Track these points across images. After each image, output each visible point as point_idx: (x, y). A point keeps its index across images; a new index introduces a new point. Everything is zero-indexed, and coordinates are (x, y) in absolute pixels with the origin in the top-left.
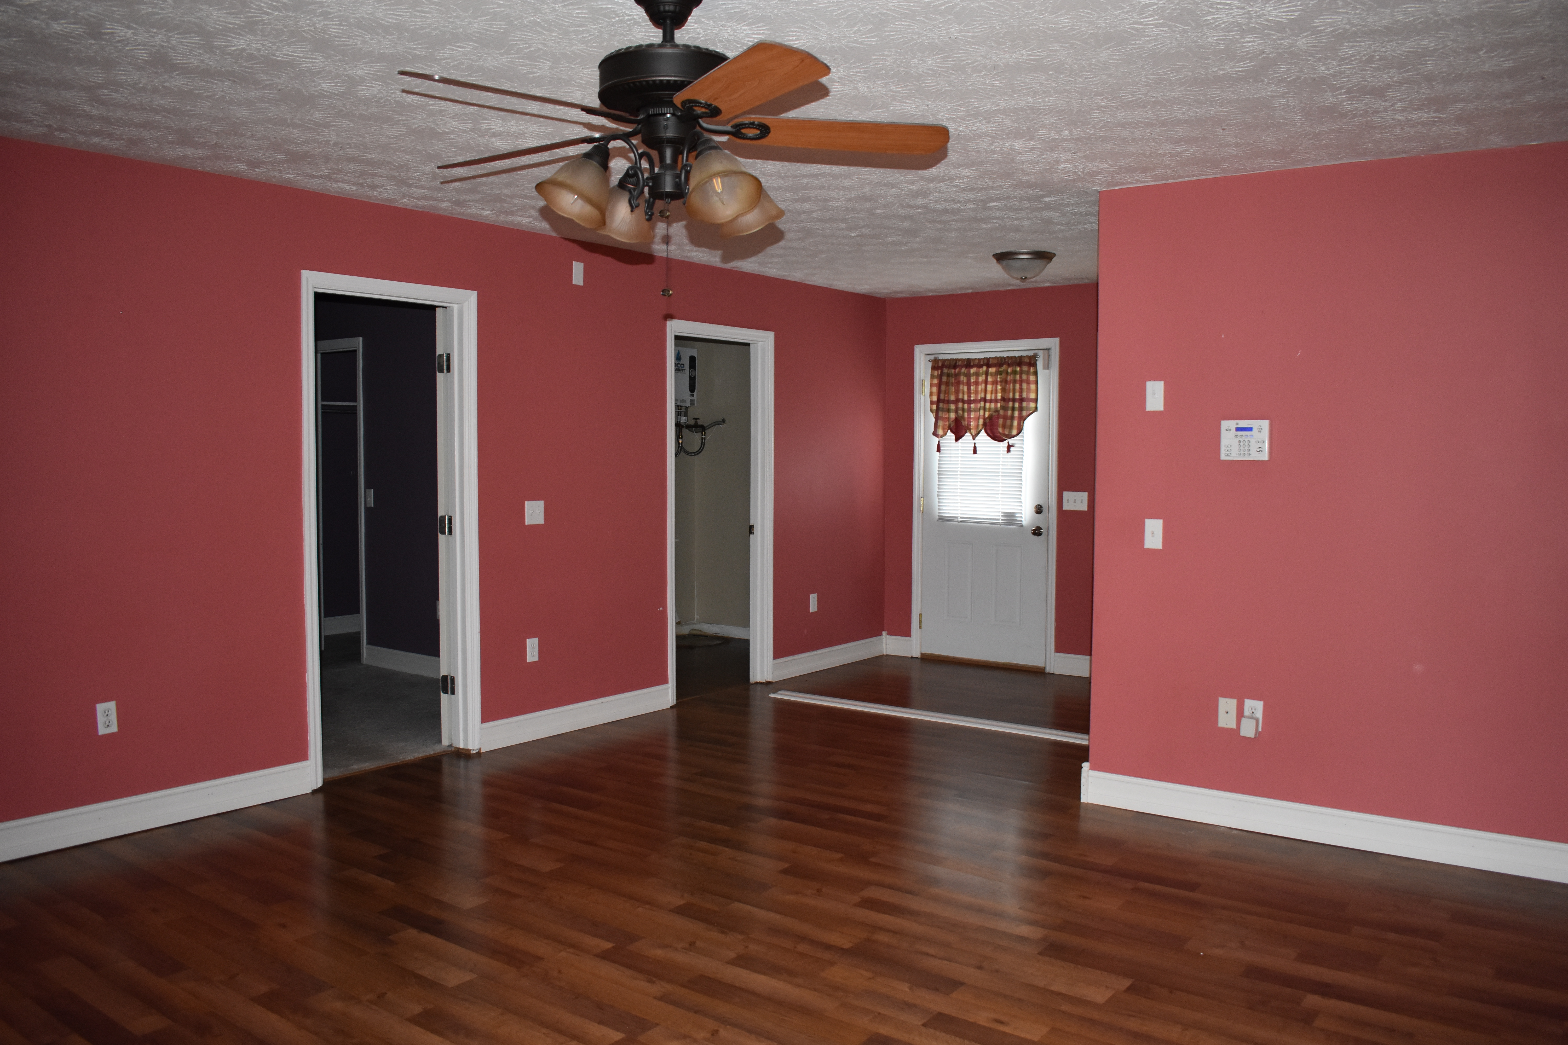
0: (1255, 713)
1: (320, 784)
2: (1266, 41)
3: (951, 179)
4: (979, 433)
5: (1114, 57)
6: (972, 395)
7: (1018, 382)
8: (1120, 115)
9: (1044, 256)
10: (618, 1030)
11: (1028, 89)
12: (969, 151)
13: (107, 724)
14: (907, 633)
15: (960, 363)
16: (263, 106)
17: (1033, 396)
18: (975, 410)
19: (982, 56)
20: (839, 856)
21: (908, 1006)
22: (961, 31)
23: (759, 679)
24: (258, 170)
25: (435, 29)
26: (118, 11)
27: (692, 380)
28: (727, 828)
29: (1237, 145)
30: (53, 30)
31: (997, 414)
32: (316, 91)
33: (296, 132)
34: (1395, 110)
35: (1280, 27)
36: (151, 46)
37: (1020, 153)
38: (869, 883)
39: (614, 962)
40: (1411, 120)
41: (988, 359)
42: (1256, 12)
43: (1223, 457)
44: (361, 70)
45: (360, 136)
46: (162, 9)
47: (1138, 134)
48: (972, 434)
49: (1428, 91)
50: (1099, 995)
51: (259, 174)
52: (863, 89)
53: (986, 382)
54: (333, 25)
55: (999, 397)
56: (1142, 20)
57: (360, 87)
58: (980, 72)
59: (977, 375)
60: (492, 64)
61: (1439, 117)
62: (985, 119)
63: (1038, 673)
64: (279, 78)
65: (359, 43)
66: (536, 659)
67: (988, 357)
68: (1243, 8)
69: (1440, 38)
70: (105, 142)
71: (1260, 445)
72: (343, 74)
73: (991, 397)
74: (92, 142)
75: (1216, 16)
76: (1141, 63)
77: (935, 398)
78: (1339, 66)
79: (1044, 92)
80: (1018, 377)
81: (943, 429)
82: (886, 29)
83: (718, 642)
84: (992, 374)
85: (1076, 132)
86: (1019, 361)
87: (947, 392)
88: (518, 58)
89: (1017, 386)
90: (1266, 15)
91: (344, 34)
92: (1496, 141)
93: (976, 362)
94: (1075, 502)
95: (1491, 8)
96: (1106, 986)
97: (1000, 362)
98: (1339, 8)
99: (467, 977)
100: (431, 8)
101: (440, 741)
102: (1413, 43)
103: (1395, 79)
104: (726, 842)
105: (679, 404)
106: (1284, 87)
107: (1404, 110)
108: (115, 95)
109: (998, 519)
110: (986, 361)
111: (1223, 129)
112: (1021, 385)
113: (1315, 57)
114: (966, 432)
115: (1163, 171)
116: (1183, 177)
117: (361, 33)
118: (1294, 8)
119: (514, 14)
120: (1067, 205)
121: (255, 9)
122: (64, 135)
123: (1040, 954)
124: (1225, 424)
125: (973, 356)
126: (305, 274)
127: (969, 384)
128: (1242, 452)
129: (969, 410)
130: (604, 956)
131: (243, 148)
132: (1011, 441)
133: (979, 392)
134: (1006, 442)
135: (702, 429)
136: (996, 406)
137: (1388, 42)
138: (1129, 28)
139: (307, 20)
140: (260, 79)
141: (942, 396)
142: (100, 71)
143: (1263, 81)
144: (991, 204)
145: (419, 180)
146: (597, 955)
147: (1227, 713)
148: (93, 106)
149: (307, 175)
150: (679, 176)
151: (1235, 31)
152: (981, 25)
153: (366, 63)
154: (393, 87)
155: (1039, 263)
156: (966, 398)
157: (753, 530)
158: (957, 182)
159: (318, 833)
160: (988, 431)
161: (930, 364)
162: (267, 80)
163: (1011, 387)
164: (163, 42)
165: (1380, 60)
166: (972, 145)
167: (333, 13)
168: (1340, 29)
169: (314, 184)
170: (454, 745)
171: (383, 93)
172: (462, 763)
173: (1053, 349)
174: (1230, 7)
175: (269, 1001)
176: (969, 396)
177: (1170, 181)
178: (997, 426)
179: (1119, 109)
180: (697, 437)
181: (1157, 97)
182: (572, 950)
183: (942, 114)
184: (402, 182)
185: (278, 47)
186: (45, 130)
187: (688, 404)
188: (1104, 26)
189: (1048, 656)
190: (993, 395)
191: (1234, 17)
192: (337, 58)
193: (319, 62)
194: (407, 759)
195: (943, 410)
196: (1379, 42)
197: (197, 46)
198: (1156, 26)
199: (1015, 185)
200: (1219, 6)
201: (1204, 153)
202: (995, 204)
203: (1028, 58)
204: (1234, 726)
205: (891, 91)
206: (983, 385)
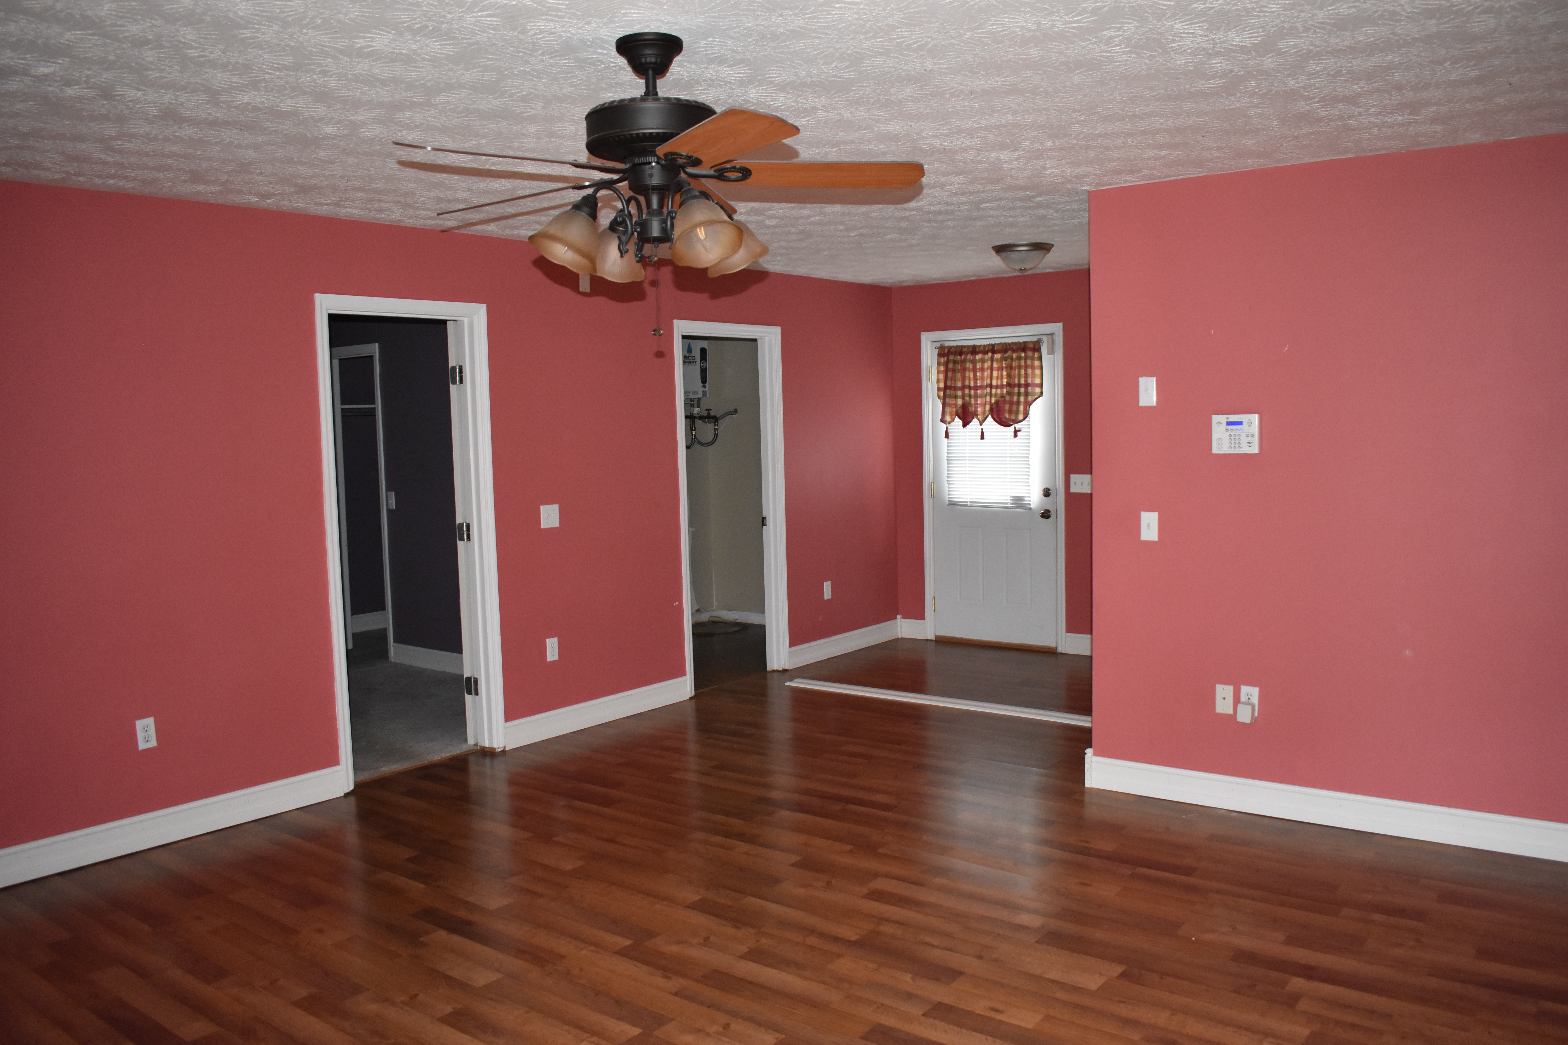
0: (1251, 698)
1: (352, 787)
2: (1233, 61)
3: (942, 186)
4: (985, 419)
5: (1087, 80)
6: (978, 381)
7: (1023, 367)
8: (1100, 128)
9: (1042, 247)
10: (634, 1025)
11: (1007, 109)
12: (955, 162)
13: (147, 739)
14: (921, 616)
15: (965, 350)
16: (270, 148)
17: (1038, 381)
18: (982, 396)
19: (958, 83)
20: (849, 847)
21: (910, 996)
22: (935, 64)
23: (775, 668)
24: (269, 201)
25: (430, 81)
26: (127, 77)
27: (704, 371)
28: (742, 822)
29: (1219, 148)
30: (68, 95)
31: (1002, 399)
32: (320, 134)
33: (303, 169)
34: (1369, 114)
35: (1243, 50)
36: (161, 103)
37: (1006, 162)
38: (876, 875)
39: (631, 958)
40: (1386, 122)
41: (993, 345)
42: (1219, 39)
43: (1215, 451)
44: (361, 116)
45: (365, 169)
46: (169, 73)
47: (1120, 142)
48: (979, 420)
49: (1399, 98)
50: (1092, 982)
51: (270, 203)
52: (847, 114)
53: (992, 368)
54: (332, 80)
55: (1005, 383)
56: (1109, 49)
57: (362, 130)
58: (958, 96)
59: (983, 361)
60: (487, 106)
61: (1414, 119)
62: (968, 135)
63: (1050, 653)
64: (285, 125)
65: (358, 94)
66: (556, 658)
67: (993, 343)
68: (1206, 36)
69: (1404, 54)
70: (121, 183)
71: (1250, 439)
72: (345, 120)
73: (997, 382)
74: (108, 183)
75: (1181, 44)
76: (1114, 84)
77: (942, 385)
78: (1308, 80)
79: (1023, 111)
80: (1022, 363)
81: (951, 415)
82: (862, 65)
83: (736, 629)
84: (997, 360)
85: (1058, 143)
86: (1023, 347)
87: (954, 379)
88: (511, 101)
89: (1023, 372)
90: (1229, 41)
91: (343, 88)
92: (1475, 137)
93: (982, 348)
94: (1082, 485)
95: (1449, 27)
96: (1100, 973)
97: (1005, 348)
98: (1300, 33)
99: (494, 977)
100: (425, 64)
101: (466, 740)
102: (1378, 59)
103: (1365, 89)
104: (741, 836)
105: (691, 396)
106: (1256, 98)
107: (1379, 114)
108: (128, 145)
109: (1007, 503)
110: (991, 347)
111: (1203, 136)
112: (1026, 371)
113: (1284, 74)
114: (973, 418)
115: (1149, 172)
116: (1170, 176)
117: (360, 86)
118: (1256, 35)
119: (504, 66)
120: (1060, 203)
121: (257, 70)
122: (81, 179)
123: (1037, 942)
124: (1216, 419)
125: (978, 343)
126: (319, 298)
127: (974, 370)
128: (1233, 446)
129: (976, 396)
130: (623, 953)
131: (253, 183)
132: (1018, 426)
133: (986, 378)
134: (1013, 426)
135: (715, 420)
136: (1002, 391)
137: (1353, 58)
138: (1098, 56)
139: (308, 77)
140: (266, 126)
141: (949, 383)
142: (112, 126)
143: (1235, 94)
144: (984, 205)
145: (424, 203)
146: (616, 953)
147: (1224, 699)
148: (109, 155)
149: (316, 203)
150: (665, 222)
151: (1201, 55)
152: (954, 58)
153: (366, 110)
154: (393, 128)
155: (1037, 254)
156: (972, 384)
157: (766, 521)
158: (947, 188)
159: (352, 837)
160: (995, 416)
161: (937, 351)
162: (272, 127)
163: (1017, 373)
164: (172, 100)
165: (1347, 73)
166: (958, 157)
167: (332, 71)
168: (1303, 50)
169: (324, 210)
170: (480, 744)
171: (384, 134)
172: (487, 761)
173: (1057, 334)
174: (1194, 35)
175: (309, 1005)
176: (976, 382)
177: (1157, 181)
178: (1004, 411)
179: (1097, 122)
180: (710, 427)
181: (1134, 112)
182: (592, 948)
183: (926, 132)
184: (408, 206)
185: (281, 100)
186: (64, 175)
187: (700, 395)
188: (1073, 55)
189: (1059, 636)
190: (999, 381)
191: (1198, 43)
192: (338, 107)
193: (321, 110)
194: (434, 760)
195: (950, 397)
196: (1344, 59)
197: (204, 102)
198: (1124, 53)
199: (1006, 188)
200: (1182, 35)
201: (1188, 156)
202: (988, 205)
203: (1003, 83)
204: (1231, 712)
205: (873, 115)
206: (989, 371)
